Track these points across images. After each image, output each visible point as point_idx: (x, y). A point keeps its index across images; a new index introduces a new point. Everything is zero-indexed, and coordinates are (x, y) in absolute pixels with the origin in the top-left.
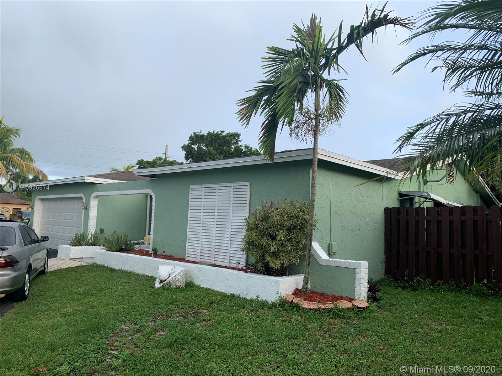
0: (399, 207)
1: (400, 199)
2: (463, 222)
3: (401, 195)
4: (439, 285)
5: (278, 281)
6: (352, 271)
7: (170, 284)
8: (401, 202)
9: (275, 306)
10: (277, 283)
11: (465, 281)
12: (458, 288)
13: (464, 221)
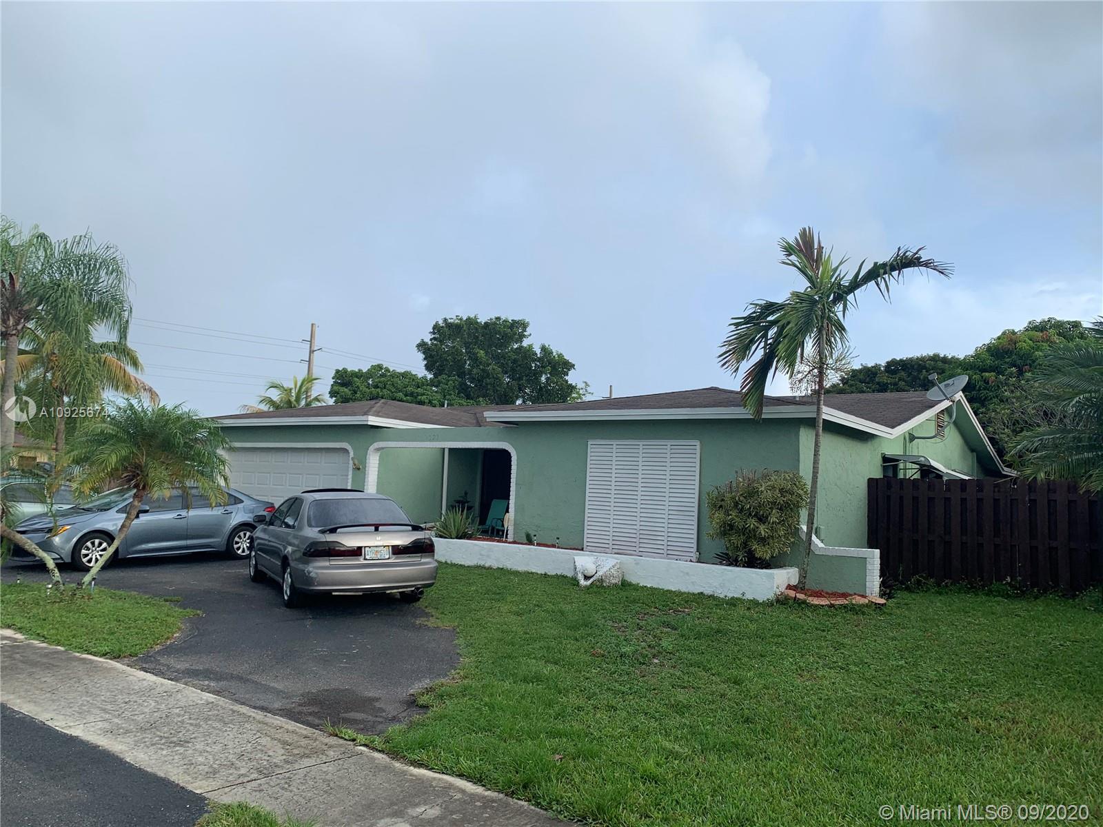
0: (882, 477)
1: (884, 466)
2: (980, 500)
3: (886, 459)
4: (947, 586)
5: (771, 574)
6: (864, 560)
7: (601, 581)
8: (885, 469)
9: (772, 605)
10: (771, 577)
11: (982, 580)
12: (973, 589)
13: (982, 499)
